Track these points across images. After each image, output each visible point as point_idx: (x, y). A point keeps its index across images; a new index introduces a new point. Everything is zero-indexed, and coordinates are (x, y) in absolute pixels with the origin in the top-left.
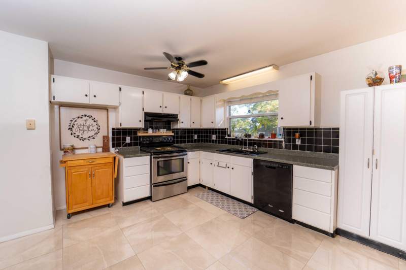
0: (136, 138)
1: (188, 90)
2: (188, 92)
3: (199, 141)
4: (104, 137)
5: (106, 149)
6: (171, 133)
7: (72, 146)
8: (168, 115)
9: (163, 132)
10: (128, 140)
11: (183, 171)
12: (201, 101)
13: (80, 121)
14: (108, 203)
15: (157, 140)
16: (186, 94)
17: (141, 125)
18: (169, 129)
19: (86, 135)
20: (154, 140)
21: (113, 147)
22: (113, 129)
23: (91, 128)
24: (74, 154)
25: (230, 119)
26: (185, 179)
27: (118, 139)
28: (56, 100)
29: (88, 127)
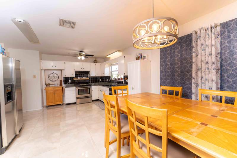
0: (73, 81)
1: (95, 60)
2: (95, 61)
3: (102, 82)
4: (60, 80)
5: (61, 85)
6: (88, 79)
7: (49, 84)
8: (85, 71)
9: (84, 78)
10: (70, 81)
11: (90, 93)
12: (101, 65)
13: (52, 75)
14: (60, 104)
15: (82, 81)
16: (94, 62)
17: (74, 76)
18: (87, 77)
19: (54, 80)
20: (80, 81)
21: (64, 84)
22: (64, 77)
23: (56, 77)
24: (50, 87)
25: (112, 72)
26: (91, 97)
27: (66, 81)
28: (43, 68)
29: (55, 77)
